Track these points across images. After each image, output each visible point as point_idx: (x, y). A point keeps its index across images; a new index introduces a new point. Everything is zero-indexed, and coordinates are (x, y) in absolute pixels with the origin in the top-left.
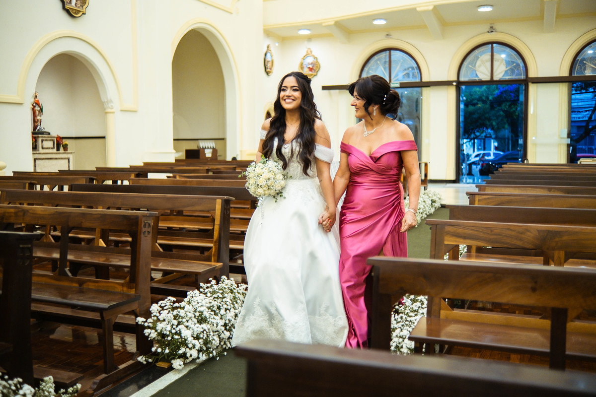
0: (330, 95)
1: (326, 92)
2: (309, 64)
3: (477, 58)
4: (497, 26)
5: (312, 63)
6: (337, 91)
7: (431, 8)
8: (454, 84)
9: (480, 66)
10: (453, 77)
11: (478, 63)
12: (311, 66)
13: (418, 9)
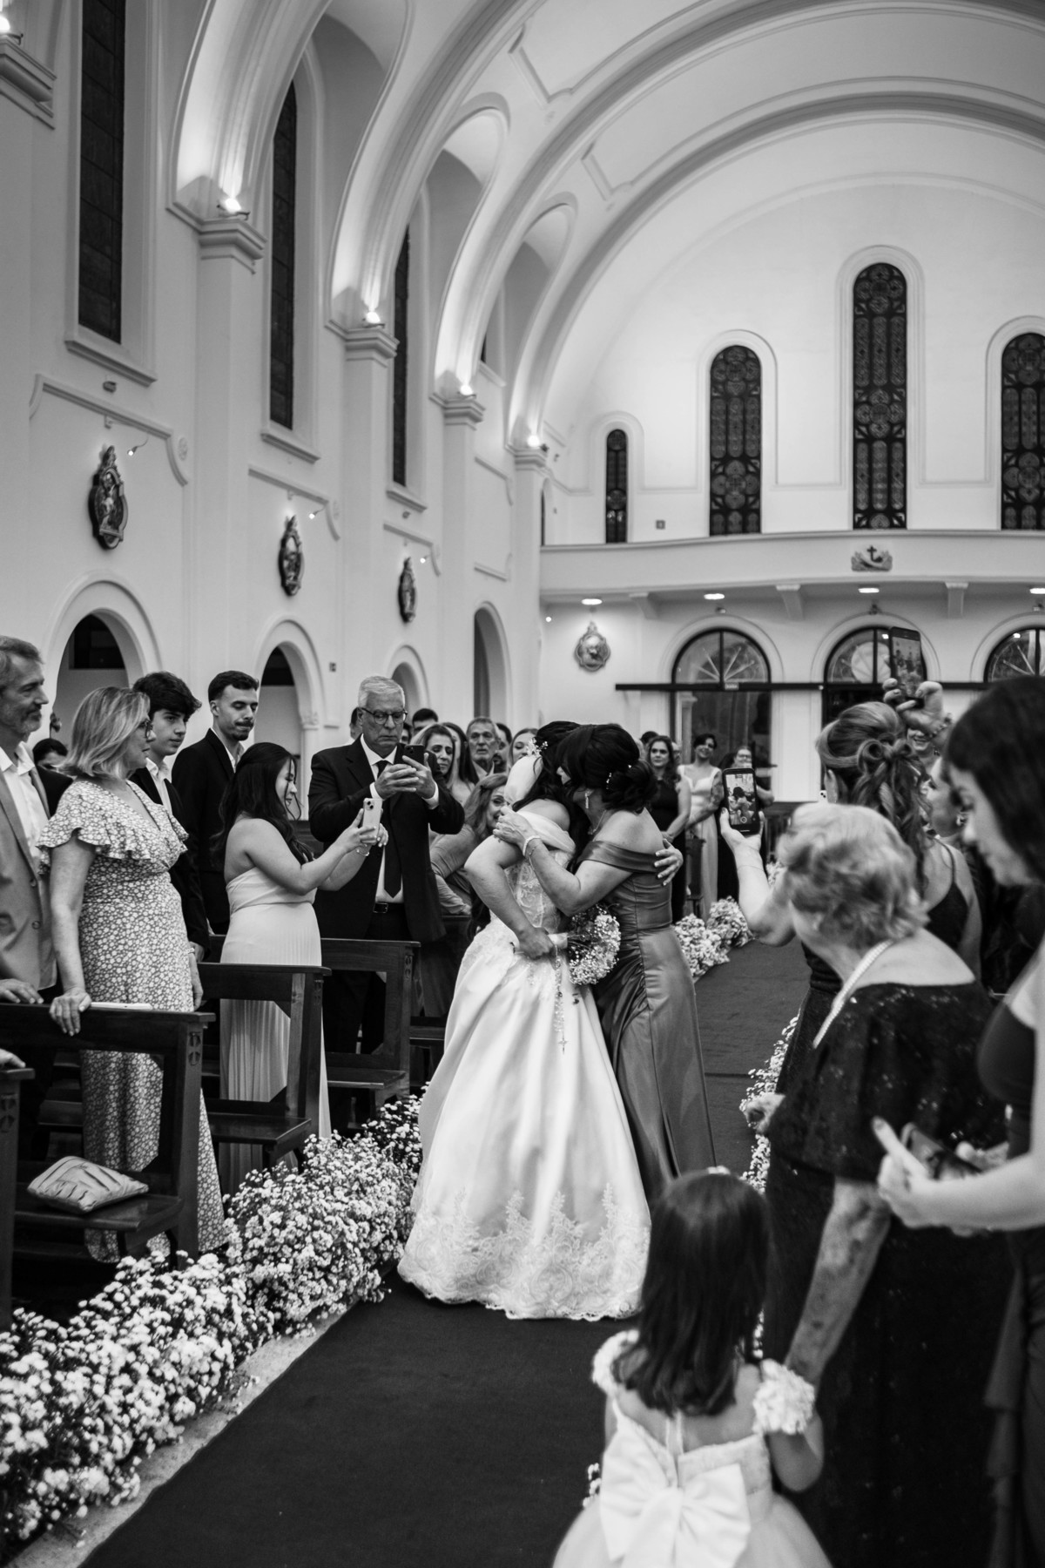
0: (626, 698)
1: (620, 693)
2: (592, 647)
3: (853, 649)
4: (883, 606)
5: (596, 647)
6: (638, 693)
7: (796, 587)
8: (821, 688)
9: (857, 662)
10: (818, 677)
11: (855, 657)
12: (594, 651)
13: (779, 588)
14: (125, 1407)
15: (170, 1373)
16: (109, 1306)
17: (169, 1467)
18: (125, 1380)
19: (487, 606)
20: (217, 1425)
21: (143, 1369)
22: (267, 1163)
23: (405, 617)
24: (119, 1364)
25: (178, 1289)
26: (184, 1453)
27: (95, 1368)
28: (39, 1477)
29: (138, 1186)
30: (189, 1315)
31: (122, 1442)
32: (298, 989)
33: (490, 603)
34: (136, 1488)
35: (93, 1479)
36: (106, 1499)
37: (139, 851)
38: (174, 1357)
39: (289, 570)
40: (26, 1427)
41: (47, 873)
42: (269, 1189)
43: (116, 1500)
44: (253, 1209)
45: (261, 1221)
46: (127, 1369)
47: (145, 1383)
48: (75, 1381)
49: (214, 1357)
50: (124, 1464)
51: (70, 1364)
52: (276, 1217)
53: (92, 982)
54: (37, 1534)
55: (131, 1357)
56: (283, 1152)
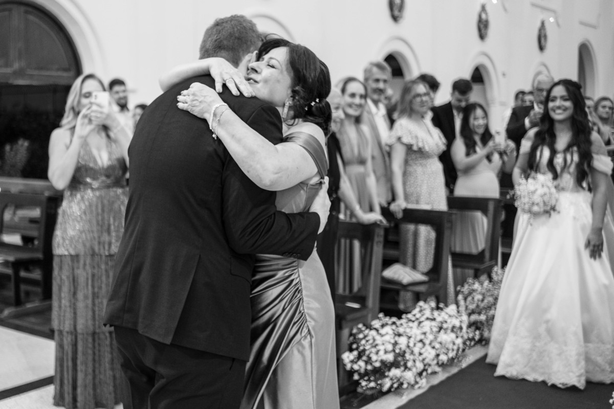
14: (420, 354)
15: (437, 346)
16: (413, 319)
17: (436, 380)
18: (420, 345)
19: (587, 43)
20: (455, 370)
21: (427, 342)
22: (476, 276)
23: (541, 48)
24: (419, 338)
25: (440, 316)
26: (442, 376)
27: (409, 337)
28: (389, 370)
29: (423, 278)
30: (445, 326)
31: (420, 366)
32: (491, 207)
33: (588, 41)
34: (424, 384)
35: (409, 376)
36: (413, 386)
37: (424, 147)
38: (439, 340)
39: (483, 28)
40: (386, 352)
41: (389, 154)
42: (477, 286)
43: (417, 386)
44: (470, 293)
45: (473, 298)
46: (421, 341)
47: (428, 347)
48: (403, 341)
49: (454, 344)
50: (420, 374)
51: (400, 335)
52: (480, 297)
53: (407, 198)
54: (389, 391)
55: (423, 337)
56: (483, 273)
